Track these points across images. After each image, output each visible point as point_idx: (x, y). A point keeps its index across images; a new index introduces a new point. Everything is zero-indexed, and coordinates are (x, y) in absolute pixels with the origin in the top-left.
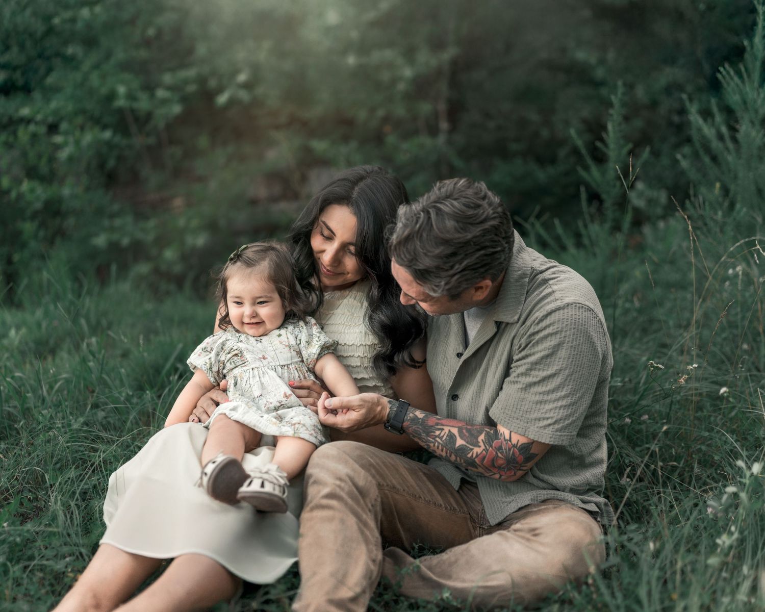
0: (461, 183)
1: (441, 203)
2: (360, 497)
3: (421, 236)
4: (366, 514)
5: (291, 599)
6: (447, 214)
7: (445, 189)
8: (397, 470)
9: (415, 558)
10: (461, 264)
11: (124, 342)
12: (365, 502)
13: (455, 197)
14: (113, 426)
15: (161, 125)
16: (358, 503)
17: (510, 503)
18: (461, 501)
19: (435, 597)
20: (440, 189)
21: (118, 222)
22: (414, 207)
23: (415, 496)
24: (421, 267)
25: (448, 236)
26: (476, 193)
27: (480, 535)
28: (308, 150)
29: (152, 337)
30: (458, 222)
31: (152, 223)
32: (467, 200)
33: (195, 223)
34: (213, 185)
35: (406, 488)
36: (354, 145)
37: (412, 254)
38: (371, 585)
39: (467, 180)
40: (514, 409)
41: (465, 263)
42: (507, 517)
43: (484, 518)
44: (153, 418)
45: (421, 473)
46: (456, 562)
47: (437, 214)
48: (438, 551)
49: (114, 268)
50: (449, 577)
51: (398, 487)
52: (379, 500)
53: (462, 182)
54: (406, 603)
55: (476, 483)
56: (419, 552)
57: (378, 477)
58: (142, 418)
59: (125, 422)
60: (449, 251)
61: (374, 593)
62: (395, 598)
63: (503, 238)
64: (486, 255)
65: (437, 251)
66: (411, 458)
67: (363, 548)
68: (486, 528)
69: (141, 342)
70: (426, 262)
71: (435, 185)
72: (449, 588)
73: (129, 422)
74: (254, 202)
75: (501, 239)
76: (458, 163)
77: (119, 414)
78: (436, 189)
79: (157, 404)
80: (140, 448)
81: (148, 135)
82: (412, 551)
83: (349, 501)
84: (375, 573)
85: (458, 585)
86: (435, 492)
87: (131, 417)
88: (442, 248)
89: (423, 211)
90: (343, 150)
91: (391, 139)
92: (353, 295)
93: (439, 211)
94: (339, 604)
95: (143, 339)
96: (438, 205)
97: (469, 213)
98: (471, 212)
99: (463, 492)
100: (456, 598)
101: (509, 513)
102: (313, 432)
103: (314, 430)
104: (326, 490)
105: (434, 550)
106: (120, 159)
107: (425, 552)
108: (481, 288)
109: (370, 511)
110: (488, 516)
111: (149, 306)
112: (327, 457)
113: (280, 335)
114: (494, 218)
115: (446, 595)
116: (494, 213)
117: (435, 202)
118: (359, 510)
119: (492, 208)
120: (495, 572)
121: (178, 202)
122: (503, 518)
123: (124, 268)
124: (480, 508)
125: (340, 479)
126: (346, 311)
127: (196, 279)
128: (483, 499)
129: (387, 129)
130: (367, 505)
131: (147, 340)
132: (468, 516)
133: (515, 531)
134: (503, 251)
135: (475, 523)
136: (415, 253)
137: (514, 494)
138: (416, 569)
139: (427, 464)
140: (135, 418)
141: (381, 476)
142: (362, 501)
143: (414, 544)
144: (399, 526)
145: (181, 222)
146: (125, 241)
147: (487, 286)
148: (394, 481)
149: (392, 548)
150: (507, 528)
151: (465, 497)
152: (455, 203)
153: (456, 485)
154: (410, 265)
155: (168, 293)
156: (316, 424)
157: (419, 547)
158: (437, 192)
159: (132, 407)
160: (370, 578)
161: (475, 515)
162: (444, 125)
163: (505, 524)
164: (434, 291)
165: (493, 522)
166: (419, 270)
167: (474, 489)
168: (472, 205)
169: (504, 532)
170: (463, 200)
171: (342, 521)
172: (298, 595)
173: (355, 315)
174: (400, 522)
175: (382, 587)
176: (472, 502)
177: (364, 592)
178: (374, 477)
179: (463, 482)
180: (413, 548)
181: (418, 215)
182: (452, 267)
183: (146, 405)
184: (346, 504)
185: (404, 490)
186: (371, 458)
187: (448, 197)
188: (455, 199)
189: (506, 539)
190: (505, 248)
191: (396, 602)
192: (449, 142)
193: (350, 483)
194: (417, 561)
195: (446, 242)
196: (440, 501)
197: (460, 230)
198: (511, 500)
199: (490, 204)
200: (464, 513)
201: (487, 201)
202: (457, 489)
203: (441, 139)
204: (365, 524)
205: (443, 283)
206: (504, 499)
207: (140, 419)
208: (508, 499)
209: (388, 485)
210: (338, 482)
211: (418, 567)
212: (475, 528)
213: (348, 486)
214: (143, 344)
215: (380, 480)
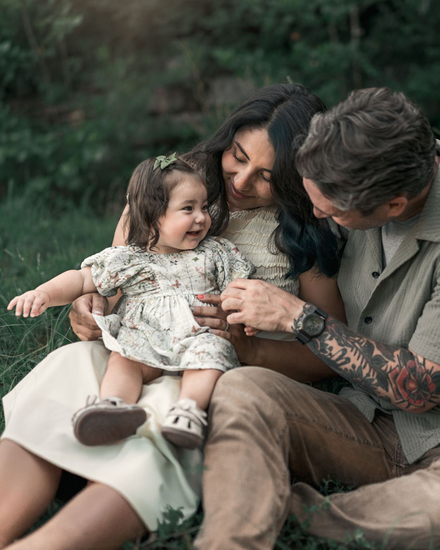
0: (377, 93)
1: (353, 115)
2: (266, 427)
3: (330, 149)
4: (274, 446)
5: (194, 536)
6: (358, 127)
7: (359, 99)
8: (306, 401)
9: (324, 494)
10: (370, 179)
11: (21, 260)
12: (272, 433)
13: (369, 108)
14: (5, 345)
15: (61, 36)
16: (264, 433)
17: (429, 438)
18: (376, 435)
19: (346, 538)
20: (354, 100)
21: (15, 137)
22: (326, 117)
23: (326, 427)
24: (328, 181)
25: (357, 151)
26: (392, 106)
27: (398, 475)
28: (211, 60)
29: (49, 255)
30: (368, 136)
31: (49, 137)
32: (381, 112)
33: (93, 137)
34: (113, 97)
35: (316, 419)
36: (260, 53)
37: (319, 167)
38: (278, 522)
39: (387, 90)
40: (433, 335)
41: (375, 178)
42: (426, 453)
43: (400, 454)
44: (50, 335)
45: (331, 404)
46: (370, 500)
47: (347, 127)
48: (349, 488)
49: (11, 184)
50: (362, 517)
51: (308, 417)
52: (287, 430)
53: (380, 91)
54: (315, 544)
55: (392, 416)
56: (329, 489)
57: (286, 406)
58: (37, 335)
59: (18, 340)
60: (357, 165)
61: (281, 532)
62: (302, 538)
63: (420, 154)
64: (399, 171)
65: (345, 166)
66: (321, 388)
67: (270, 482)
68: (404, 466)
69: (39, 260)
70: (333, 177)
71: (350, 95)
72: (362, 529)
73: (24, 339)
74: (154, 114)
75: (415, 155)
76: (371, 70)
77: (14, 332)
78: (350, 98)
79: (54, 322)
80: (33, 365)
81: (47, 47)
82: (321, 487)
83: (256, 432)
84: (282, 510)
85: (372, 525)
86: (347, 424)
87: (26, 335)
88: (350, 162)
89: (334, 123)
90: (249, 59)
91: (299, 47)
92: (262, 215)
93: (349, 123)
94: (244, 542)
95: (41, 258)
96: (350, 117)
97: (382, 127)
98: (384, 126)
99: (378, 425)
100: (369, 540)
101: (427, 449)
102: (218, 360)
103: (220, 358)
104: (231, 420)
105: (345, 486)
106: (19, 71)
107: (335, 489)
108: (397, 205)
109: (277, 442)
110: (405, 452)
111: (45, 223)
112: (232, 383)
113: (196, 259)
114: (410, 132)
115: (359, 536)
116: (410, 127)
117: (349, 113)
118: (267, 442)
119: (408, 121)
120: (412, 514)
121: (76, 115)
122: (421, 454)
123: (21, 183)
124: (395, 442)
125: (247, 408)
126: (254, 230)
127: (94, 195)
128: (399, 433)
129: (295, 36)
130: (274, 437)
131: (44, 258)
132: (383, 451)
133: (436, 469)
134: (419, 167)
135: (391, 460)
136: (322, 166)
137: (433, 428)
138: (325, 508)
139: (338, 394)
140: (29, 335)
141: (290, 405)
142: (269, 432)
143: (324, 480)
144: (308, 459)
145: (80, 136)
146: (22, 156)
147: (402, 204)
148: (303, 411)
149: (300, 484)
150: (426, 466)
151: (380, 431)
152: (367, 115)
153: (370, 416)
154: (316, 178)
155: (64, 209)
156: (221, 351)
157: (330, 483)
158: (351, 103)
159: (28, 326)
160: (277, 515)
161: (390, 450)
162: (356, 31)
163: (424, 462)
164: (343, 205)
165: (411, 459)
166: (327, 184)
167: (390, 422)
168: (386, 118)
169: (424, 471)
170: (377, 113)
171: (248, 453)
172: (200, 532)
173: (264, 235)
174: (309, 455)
175: (288, 526)
176: (387, 436)
177: (270, 530)
178: (282, 406)
179: (378, 413)
180: (323, 485)
181: (329, 127)
182: (360, 182)
183: (42, 323)
184: (252, 434)
185: (314, 421)
186: (280, 386)
187: (362, 108)
188: (369, 112)
189: (426, 478)
190: (422, 164)
191: (304, 542)
192: (362, 49)
193: (257, 412)
194: (327, 499)
195: (355, 157)
196: (353, 434)
197: (370, 144)
198: (430, 434)
199: (407, 117)
200: (379, 447)
201: (402, 113)
202: (371, 421)
203: (354, 45)
204: (272, 457)
205: (351, 197)
206: (423, 434)
207: (35, 336)
208: (427, 434)
209: (296, 415)
210: (244, 411)
211: (328, 505)
212: (391, 466)
213: (254, 415)
214: (40, 263)
215: (289, 409)
